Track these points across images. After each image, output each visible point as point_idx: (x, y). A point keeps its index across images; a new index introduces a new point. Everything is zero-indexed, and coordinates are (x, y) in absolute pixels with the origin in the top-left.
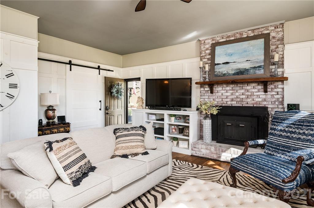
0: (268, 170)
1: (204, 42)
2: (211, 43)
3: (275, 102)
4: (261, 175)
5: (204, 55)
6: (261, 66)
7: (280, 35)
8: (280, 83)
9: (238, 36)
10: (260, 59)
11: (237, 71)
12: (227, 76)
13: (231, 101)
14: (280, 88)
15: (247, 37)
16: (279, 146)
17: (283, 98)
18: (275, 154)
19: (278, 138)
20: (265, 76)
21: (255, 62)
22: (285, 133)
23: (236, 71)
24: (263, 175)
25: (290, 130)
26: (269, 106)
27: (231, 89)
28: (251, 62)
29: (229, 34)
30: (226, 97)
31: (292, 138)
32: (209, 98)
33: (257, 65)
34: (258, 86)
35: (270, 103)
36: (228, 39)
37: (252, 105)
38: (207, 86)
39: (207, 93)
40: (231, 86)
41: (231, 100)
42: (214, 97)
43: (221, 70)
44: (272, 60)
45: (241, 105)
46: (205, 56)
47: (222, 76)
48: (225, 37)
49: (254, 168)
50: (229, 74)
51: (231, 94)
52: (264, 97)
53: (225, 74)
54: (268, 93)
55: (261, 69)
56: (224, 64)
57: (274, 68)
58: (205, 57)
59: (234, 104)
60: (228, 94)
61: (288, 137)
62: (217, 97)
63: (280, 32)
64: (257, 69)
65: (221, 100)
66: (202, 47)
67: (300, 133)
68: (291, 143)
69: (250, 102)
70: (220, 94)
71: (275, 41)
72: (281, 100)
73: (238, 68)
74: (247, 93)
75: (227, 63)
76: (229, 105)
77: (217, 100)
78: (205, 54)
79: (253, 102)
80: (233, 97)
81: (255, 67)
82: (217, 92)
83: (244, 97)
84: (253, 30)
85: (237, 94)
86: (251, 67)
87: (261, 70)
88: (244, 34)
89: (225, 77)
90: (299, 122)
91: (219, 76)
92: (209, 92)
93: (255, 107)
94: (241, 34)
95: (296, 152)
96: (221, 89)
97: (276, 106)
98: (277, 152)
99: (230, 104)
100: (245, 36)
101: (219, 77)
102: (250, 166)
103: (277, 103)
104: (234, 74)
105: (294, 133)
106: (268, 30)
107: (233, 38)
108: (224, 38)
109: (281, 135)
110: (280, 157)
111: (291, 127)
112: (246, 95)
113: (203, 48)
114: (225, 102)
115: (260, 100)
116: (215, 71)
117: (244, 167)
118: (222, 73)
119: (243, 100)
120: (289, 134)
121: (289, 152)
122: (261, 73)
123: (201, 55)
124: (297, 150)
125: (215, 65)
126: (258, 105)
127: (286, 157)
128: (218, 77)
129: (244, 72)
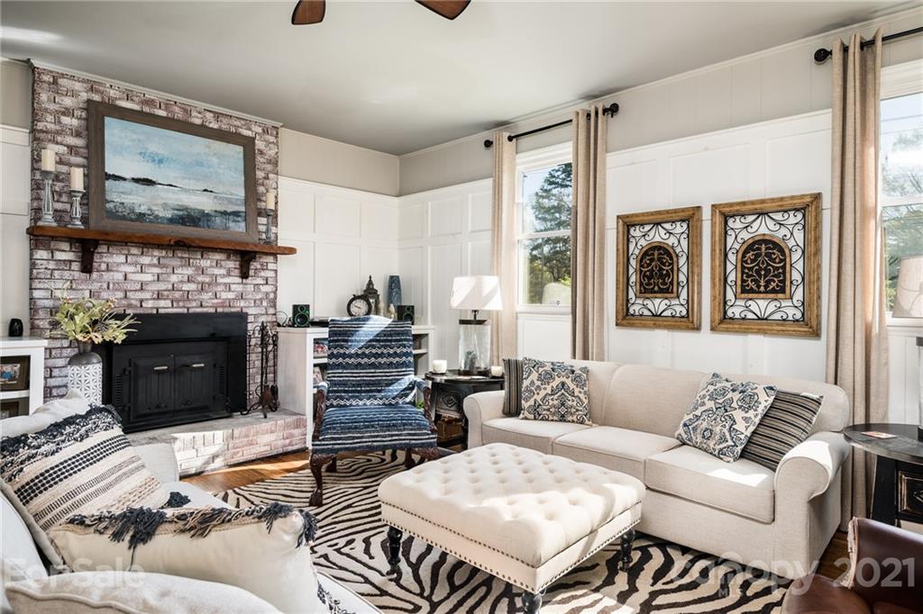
0: (405, 424)
1: (55, 82)
2: (84, 96)
3: (261, 300)
4: (394, 438)
5: (51, 127)
6: (239, 212)
7: (272, 152)
8: (271, 259)
9: (179, 114)
10: (236, 195)
11: (181, 213)
12: (151, 222)
13: (154, 299)
14: (271, 270)
15: (202, 125)
16: (360, 385)
17: (275, 292)
18: (354, 403)
19: (356, 371)
20: (247, 239)
21: (227, 198)
22: (366, 360)
23: (176, 212)
24: (396, 438)
25: (374, 351)
26: (250, 311)
27: (155, 261)
28: (215, 197)
29: (152, 94)
30: (139, 287)
31: (380, 366)
32: (71, 288)
33: (230, 209)
34: (228, 262)
35: (253, 305)
36: (146, 109)
37: (212, 310)
38: (65, 246)
39: (63, 269)
40: (156, 253)
41: (155, 296)
42: (95, 286)
43: (128, 200)
44: (262, 205)
45: (186, 311)
46: (58, 133)
47: (132, 220)
48: (136, 99)
49: (378, 432)
50: (157, 217)
51: (156, 277)
52: (239, 288)
53: (144, 215)
54: (249, 280)
55: (239, 219)
56: (137, 180)
57: (265, 223)
58: (59, 139)
59: (165, 306)
60: (147, 277)
61: (372, 366)
62: (105, 286)
63: (272, 146)
64: (231, 217)
65: (121, 295)
66: (44, 97)
67: (389, 355)
68: (379, 374)
69: (207, 303)
70: (120, 276)
71: (262, 160)
72: (272, 296)
73: (182, 206)
74: (200, 279)
75: (148, 182)
76: (149, 311)
77: (105, 295)
78: (58, 127)
79: (215, 301)
80: (161, 286)
81: (225, 213)
82: (108, 270)
83: (192, 287)
84: (217, 113)
85: (174, 278)
86: (216, 211)
87: (238, 221)
88: (194, 114)
89: (144, 224)
90: (385, 335)
91: (124, 218)
92: (76, 266)
93: (220, 313)
94: (185, 111)
95: (391, 388)
96: (122, 259)
97: (264, 312)
98: (357, 397)
99: (152, 308)
100: (198, 122)
101: (124, 222)
102: (366, 432)
103: (265, 304)
104: (171, 221)
105: (381, 355)
106: (250, 129)
107: (162, 113)
108: (132, 100)
109: (360, 363)
110: (365, 404)
111: (374, 347)
112: (199, 283)
113: (49, 100)
114: (134, 302)
115: (231, 295)
116: (108, 198)
117: (354, 438)
118: (132, 211)
119: (190, 297)
120: (373, 360)
121: (379, 391)
122: (241, 230)
123: (40, 126)
124: (392, 384)
125: (107, 179)
126: (227, 310)
127: (376, 402)
128: (120, 222)
129: (199, 219)
